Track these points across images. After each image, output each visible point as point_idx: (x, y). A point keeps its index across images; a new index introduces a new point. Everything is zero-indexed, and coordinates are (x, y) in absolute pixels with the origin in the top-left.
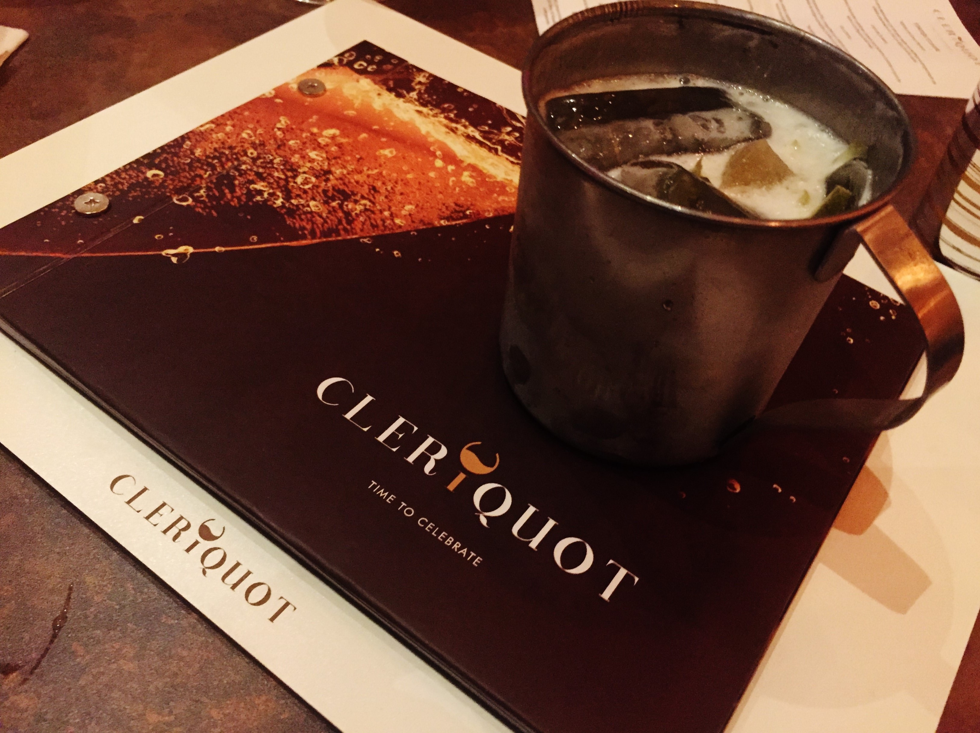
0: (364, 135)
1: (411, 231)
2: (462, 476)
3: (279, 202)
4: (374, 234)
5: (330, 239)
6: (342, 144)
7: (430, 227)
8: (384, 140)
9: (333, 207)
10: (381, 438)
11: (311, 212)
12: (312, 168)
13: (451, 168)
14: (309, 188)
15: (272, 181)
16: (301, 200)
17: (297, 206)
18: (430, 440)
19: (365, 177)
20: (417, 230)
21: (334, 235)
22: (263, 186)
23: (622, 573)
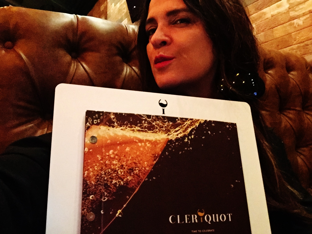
0: (118, 147)
1: (151, 170)
2: (201, 218)
3: (122, 183)
4: (146, 176)
5: (140, 185)
6: (117, 154)
7: (153, 165)
8: (123, 145)
9: (133, 175)
10: (186, 222)
11: (130, 180)
12: (118, 167)
13: (143, 144)
14: (123, 174)
15: (115, 178)
16: (125, 179)
17: (126, 181)
18: (193, 216)
19: (130, 161)
20: (152, 169)
21: (140, 183)
22: (115, 181)
23: (229, 214)
